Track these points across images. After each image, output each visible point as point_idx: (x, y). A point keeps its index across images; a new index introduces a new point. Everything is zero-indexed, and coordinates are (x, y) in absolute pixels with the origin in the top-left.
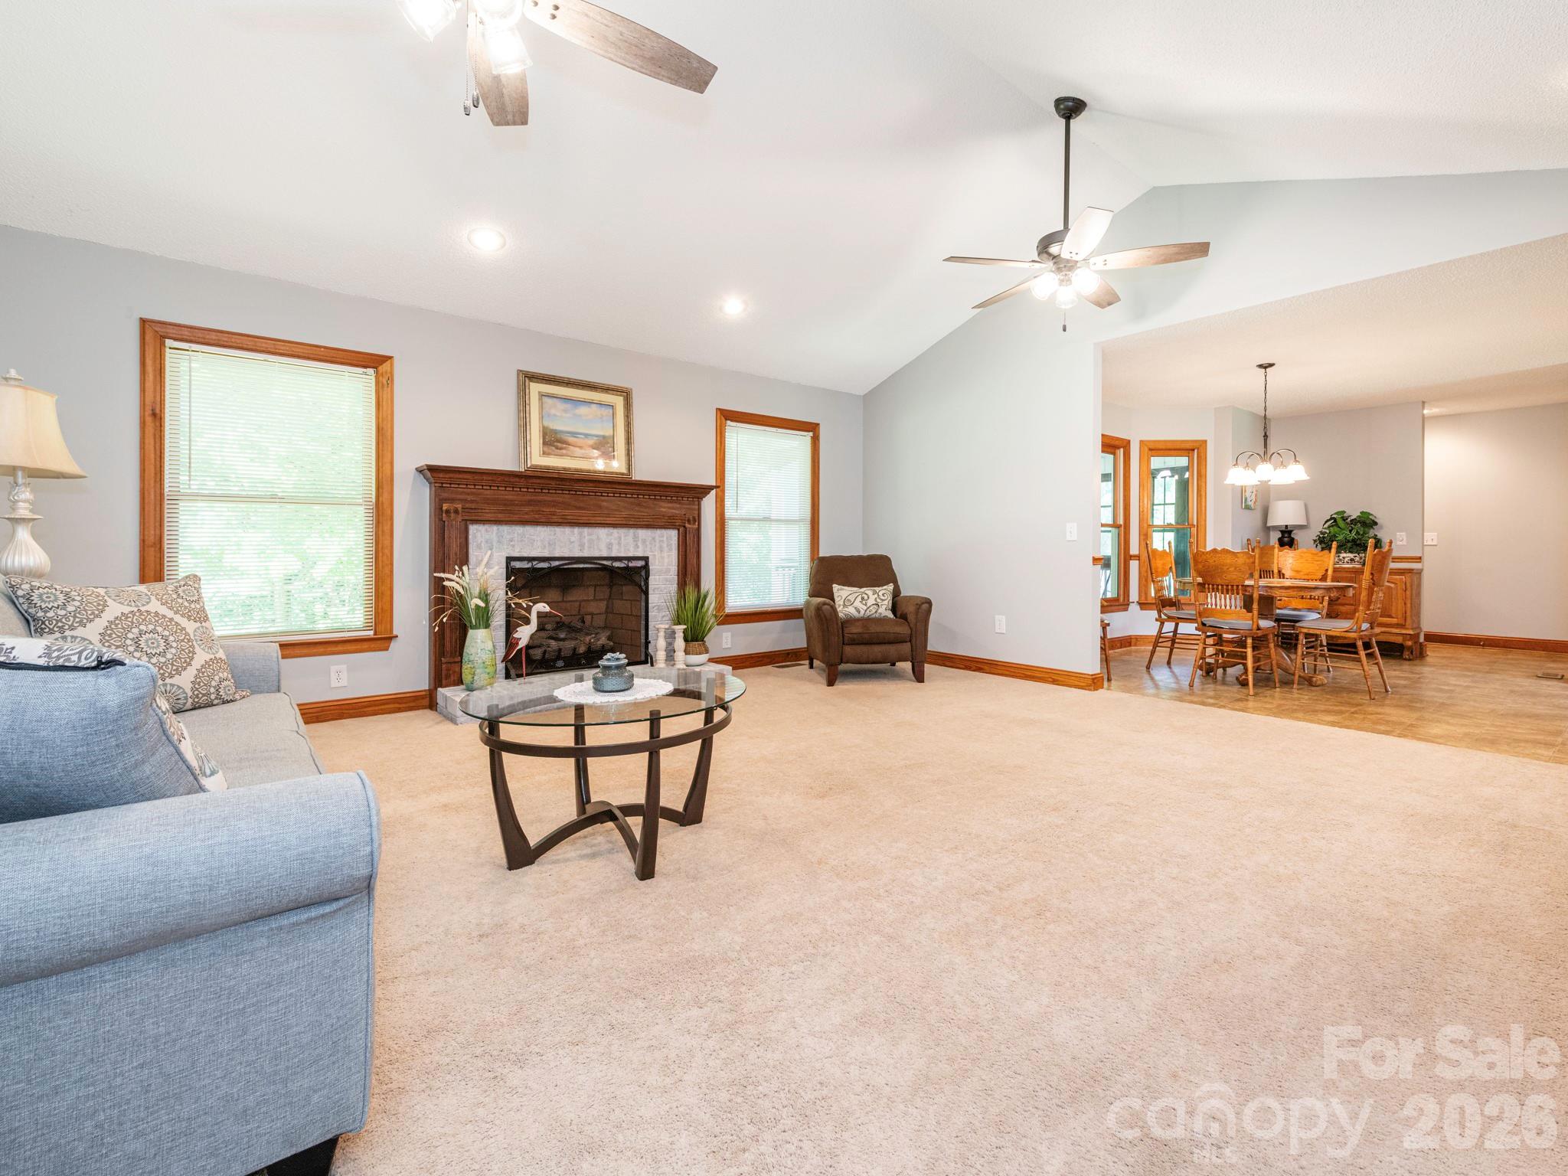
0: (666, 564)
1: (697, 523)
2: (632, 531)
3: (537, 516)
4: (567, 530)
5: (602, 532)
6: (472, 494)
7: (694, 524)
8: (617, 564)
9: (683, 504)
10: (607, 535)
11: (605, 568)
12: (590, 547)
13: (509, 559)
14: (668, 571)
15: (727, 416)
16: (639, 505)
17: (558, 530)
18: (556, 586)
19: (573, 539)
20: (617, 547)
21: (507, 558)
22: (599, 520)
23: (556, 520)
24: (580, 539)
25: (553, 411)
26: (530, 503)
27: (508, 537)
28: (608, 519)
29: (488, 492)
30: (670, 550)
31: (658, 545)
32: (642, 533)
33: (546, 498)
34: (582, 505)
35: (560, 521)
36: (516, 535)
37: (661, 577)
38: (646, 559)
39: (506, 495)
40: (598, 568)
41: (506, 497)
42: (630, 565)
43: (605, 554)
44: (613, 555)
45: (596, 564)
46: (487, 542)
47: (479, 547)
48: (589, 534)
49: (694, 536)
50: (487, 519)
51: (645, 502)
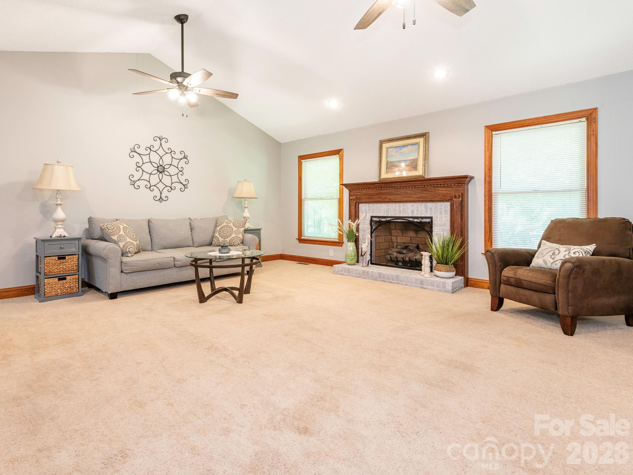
0: (444, 221)
1: (461, 198)
2: (424, 204)
3: (380, 199)
4: (394, 205)
5: (409, 205)
6: (359, 192)
7: (459, 198)
8: (416, 220)
9: (453, 188)
10: (412, 206)
11: (410, 222)
12: (403, 212)
13: (372, 217)
14: (445, 225)
15: (493, 128)
16: (426, 191)
17: (390, 205)
18: (413, 230)
19: (396, 209)
20: (416, 212)
21: (371, 216)
22: (405, 199)
23: (387, 201)
24: (399, 208)
25: (392, 154)
26: (378, 194)
27: (372, 208)
28: (410, 199)
29: (364, 191)
30: (446, 213)
31: (439, 211)
32: (429, 205)
33: (384, 192)
34: (398, 193)
35: (389, 201)
36: (374, 207)
37: (441, 228)
38: (431, 218)
39: (369, 192)
40: (406, 222)
41: (370, 192)
42: (422, 221)
43: (410, 216)
44: (414, 216)
45: (406, 220)
46: (365, 210)
47: (362, 212)
48: (403, 206)
49: (459, 205)
50: (363, 201)
51: (429, 189)
